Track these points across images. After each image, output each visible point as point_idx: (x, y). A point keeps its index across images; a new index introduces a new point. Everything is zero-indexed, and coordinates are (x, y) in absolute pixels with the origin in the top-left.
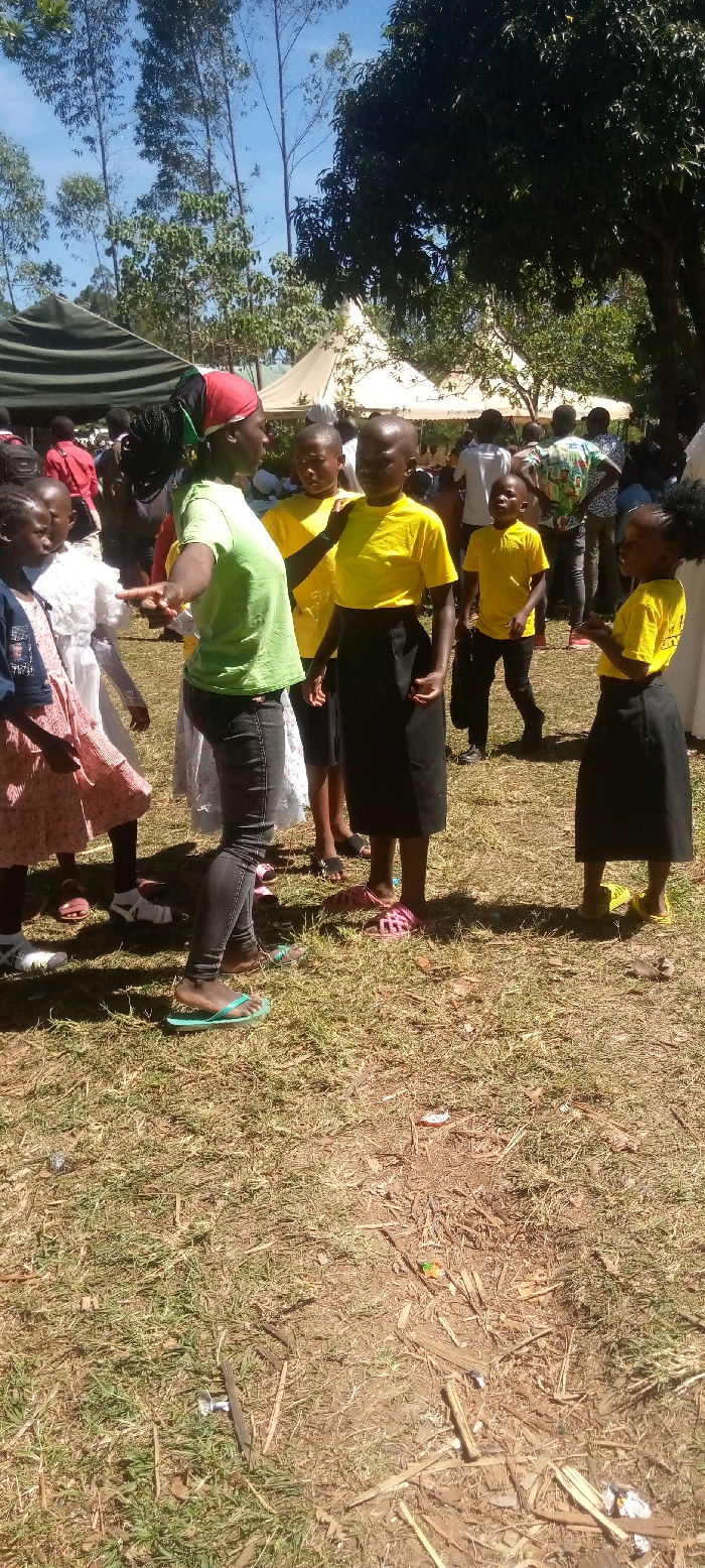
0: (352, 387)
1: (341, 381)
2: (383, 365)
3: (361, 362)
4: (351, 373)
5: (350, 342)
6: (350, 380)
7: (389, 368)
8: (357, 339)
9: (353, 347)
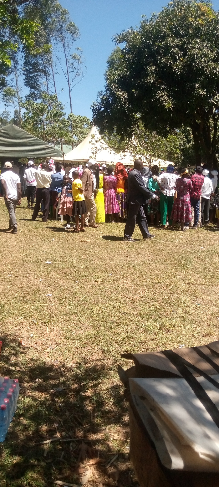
0: (96, 155)
1: (93, 153)
2: (106, 148)
3: (99, 148)
4: (96, 151)
5: (97, 142)
6: (96, 152)
7: (108, 150)
8: (99, 141)
9: (97, 143)
